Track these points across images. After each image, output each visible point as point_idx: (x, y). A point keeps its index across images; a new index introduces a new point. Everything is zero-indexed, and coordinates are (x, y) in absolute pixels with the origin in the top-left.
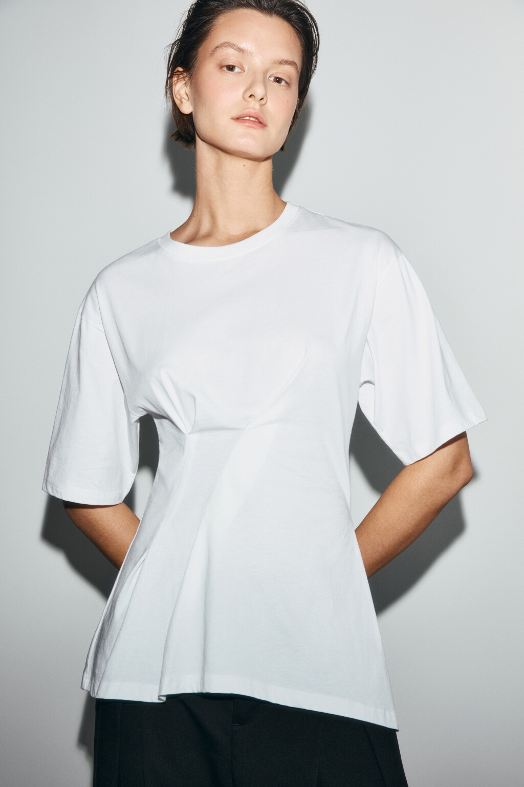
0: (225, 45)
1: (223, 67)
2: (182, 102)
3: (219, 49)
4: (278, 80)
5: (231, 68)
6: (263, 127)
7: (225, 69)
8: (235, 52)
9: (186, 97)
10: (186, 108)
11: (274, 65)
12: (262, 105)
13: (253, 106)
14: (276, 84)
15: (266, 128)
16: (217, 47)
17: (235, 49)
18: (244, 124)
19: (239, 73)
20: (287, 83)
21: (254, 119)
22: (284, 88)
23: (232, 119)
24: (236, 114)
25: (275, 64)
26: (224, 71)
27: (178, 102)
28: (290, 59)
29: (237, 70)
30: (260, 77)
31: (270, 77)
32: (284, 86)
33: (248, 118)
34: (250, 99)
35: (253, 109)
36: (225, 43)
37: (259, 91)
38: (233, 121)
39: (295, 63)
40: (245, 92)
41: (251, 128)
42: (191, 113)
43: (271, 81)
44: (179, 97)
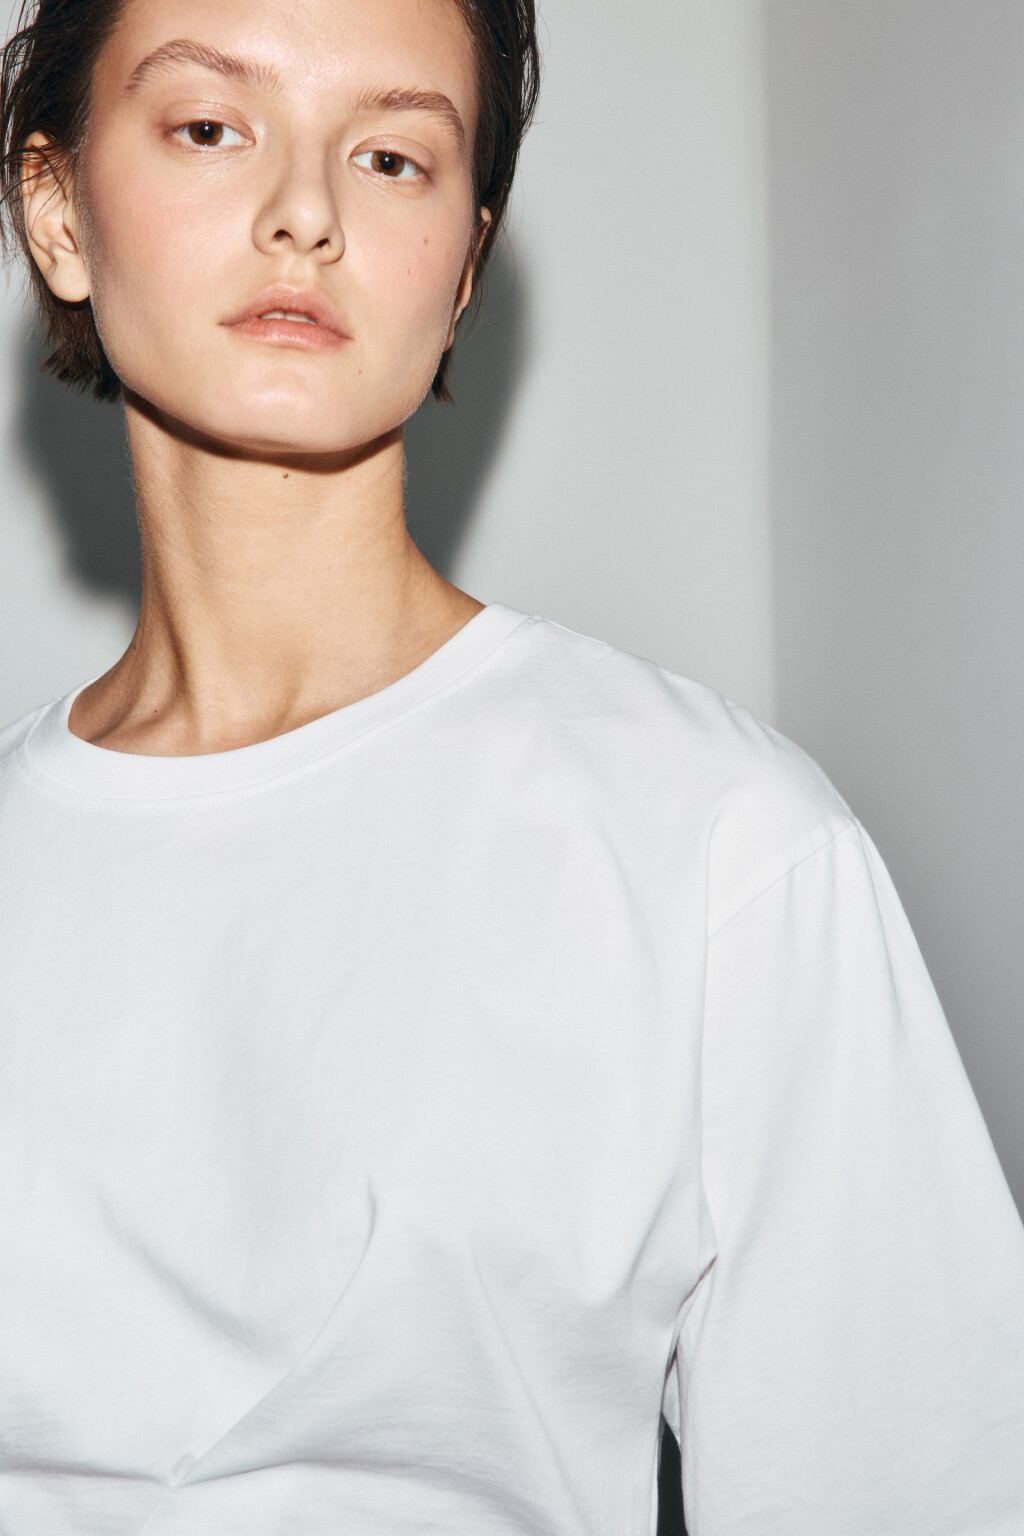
0: (173, 52)
1: (176, 128)
2: (54, 260)
3: (152, 71)
4: (389, 163)
5: (206, 133)
6: (333, 343)
7: (185, 138)
8: (212, 76)
9: (66, 243)
10: (72, 283)
11: (361, 112)
12: (324, 264)
13: (295, 274)
14: (383, 178)
15: (349, 345)
16: (147, 62)
17: (211, 66)
18: (262, 339)
19: (235, 149)
20: (419, 168)
21: (303, 320)
22: (408, 190)
23: (222, 324)
24: (230, 302)
25: (367, 107)
26: (179, 145)
27: (43, 260)
28: (425, 86)
29: (229, 138)
30: (309, 162)
31: (355, 153)
32: (412, 184)
33: (279, 316)
34: (278, 246)
35: (293, 281)
36: (172, 44)
37: (307, 216)
38: (223, 332)
39: (445, 99)
40: (257, 223)
41: (291, 352)
42: (87, 300)
43: (363, 170)
44: (44, 241)
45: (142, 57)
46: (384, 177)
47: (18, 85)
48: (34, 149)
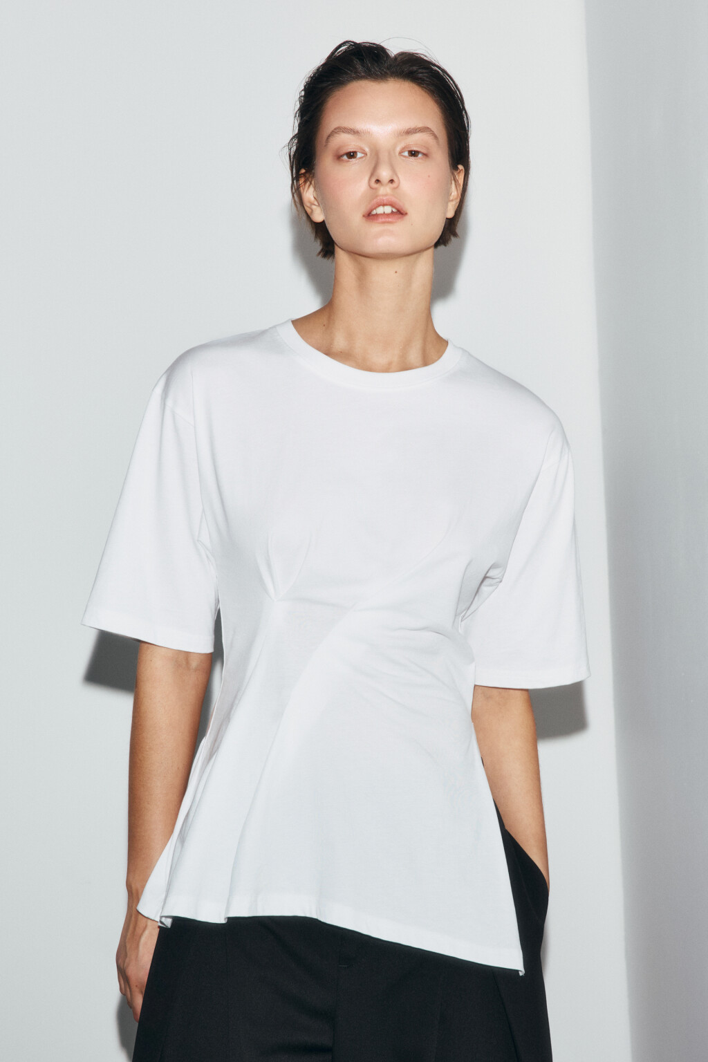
0: (337, 131)
1: (342, 156)
2: (312, 210)
3: (331, 138)
4: (413, 154)
5: (351, 155)
6: (400, 218)
7: (345, 158)
8: (350, 136)
9: (316, 203)
10: (318, 217)
11: (400, 137)
13: (384, 193)
14: (412, 159)
15: (407, 217)
16: (329, 136)
17: (349, 133)
19: (361, 158)
20: (424, 154)
22: (421, 162)
23: (363, 218)
25: (402, 135)
26: (343, 160)
27: (309, 211)
28: (420, 125)
29: (359, 155)
31: (400, 153)
32: (423, 160)
34: (377, 186)
36: (335, 129)
37: (385, 174)
38: (363, 221)
40: (370, 180)
41: (386, 224)
42: (324, 221)
43: (405, 157)
44: (308, 204)
45: (328, 135)
46: (413, 157)
47: (294, 155)
48: (302, 174)
